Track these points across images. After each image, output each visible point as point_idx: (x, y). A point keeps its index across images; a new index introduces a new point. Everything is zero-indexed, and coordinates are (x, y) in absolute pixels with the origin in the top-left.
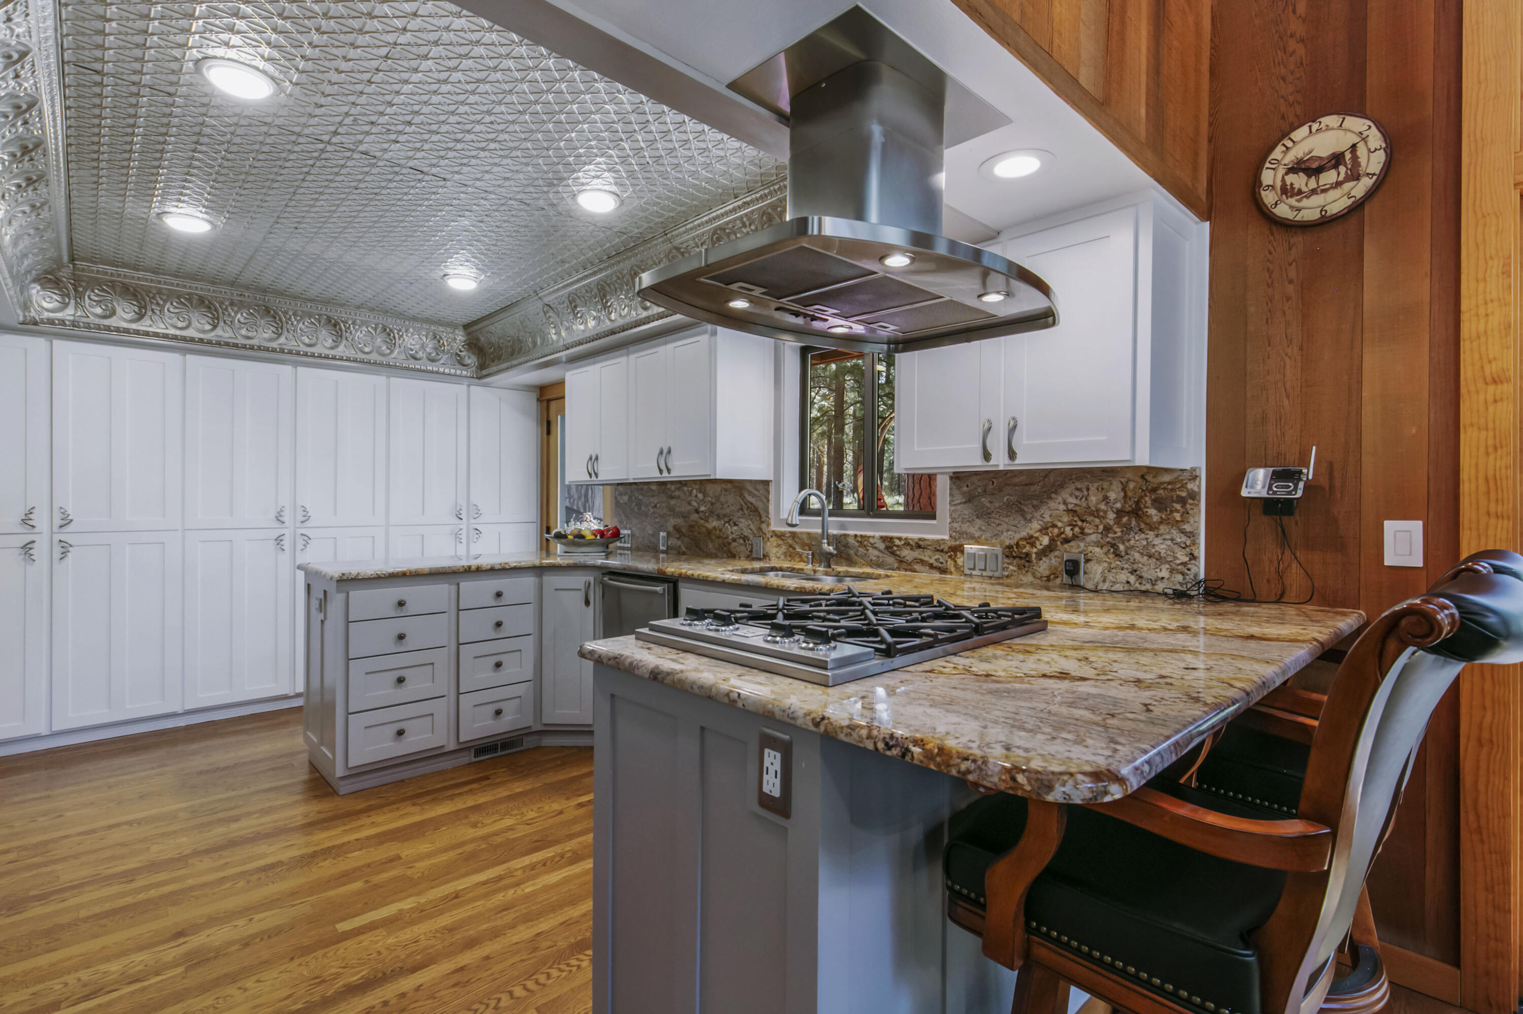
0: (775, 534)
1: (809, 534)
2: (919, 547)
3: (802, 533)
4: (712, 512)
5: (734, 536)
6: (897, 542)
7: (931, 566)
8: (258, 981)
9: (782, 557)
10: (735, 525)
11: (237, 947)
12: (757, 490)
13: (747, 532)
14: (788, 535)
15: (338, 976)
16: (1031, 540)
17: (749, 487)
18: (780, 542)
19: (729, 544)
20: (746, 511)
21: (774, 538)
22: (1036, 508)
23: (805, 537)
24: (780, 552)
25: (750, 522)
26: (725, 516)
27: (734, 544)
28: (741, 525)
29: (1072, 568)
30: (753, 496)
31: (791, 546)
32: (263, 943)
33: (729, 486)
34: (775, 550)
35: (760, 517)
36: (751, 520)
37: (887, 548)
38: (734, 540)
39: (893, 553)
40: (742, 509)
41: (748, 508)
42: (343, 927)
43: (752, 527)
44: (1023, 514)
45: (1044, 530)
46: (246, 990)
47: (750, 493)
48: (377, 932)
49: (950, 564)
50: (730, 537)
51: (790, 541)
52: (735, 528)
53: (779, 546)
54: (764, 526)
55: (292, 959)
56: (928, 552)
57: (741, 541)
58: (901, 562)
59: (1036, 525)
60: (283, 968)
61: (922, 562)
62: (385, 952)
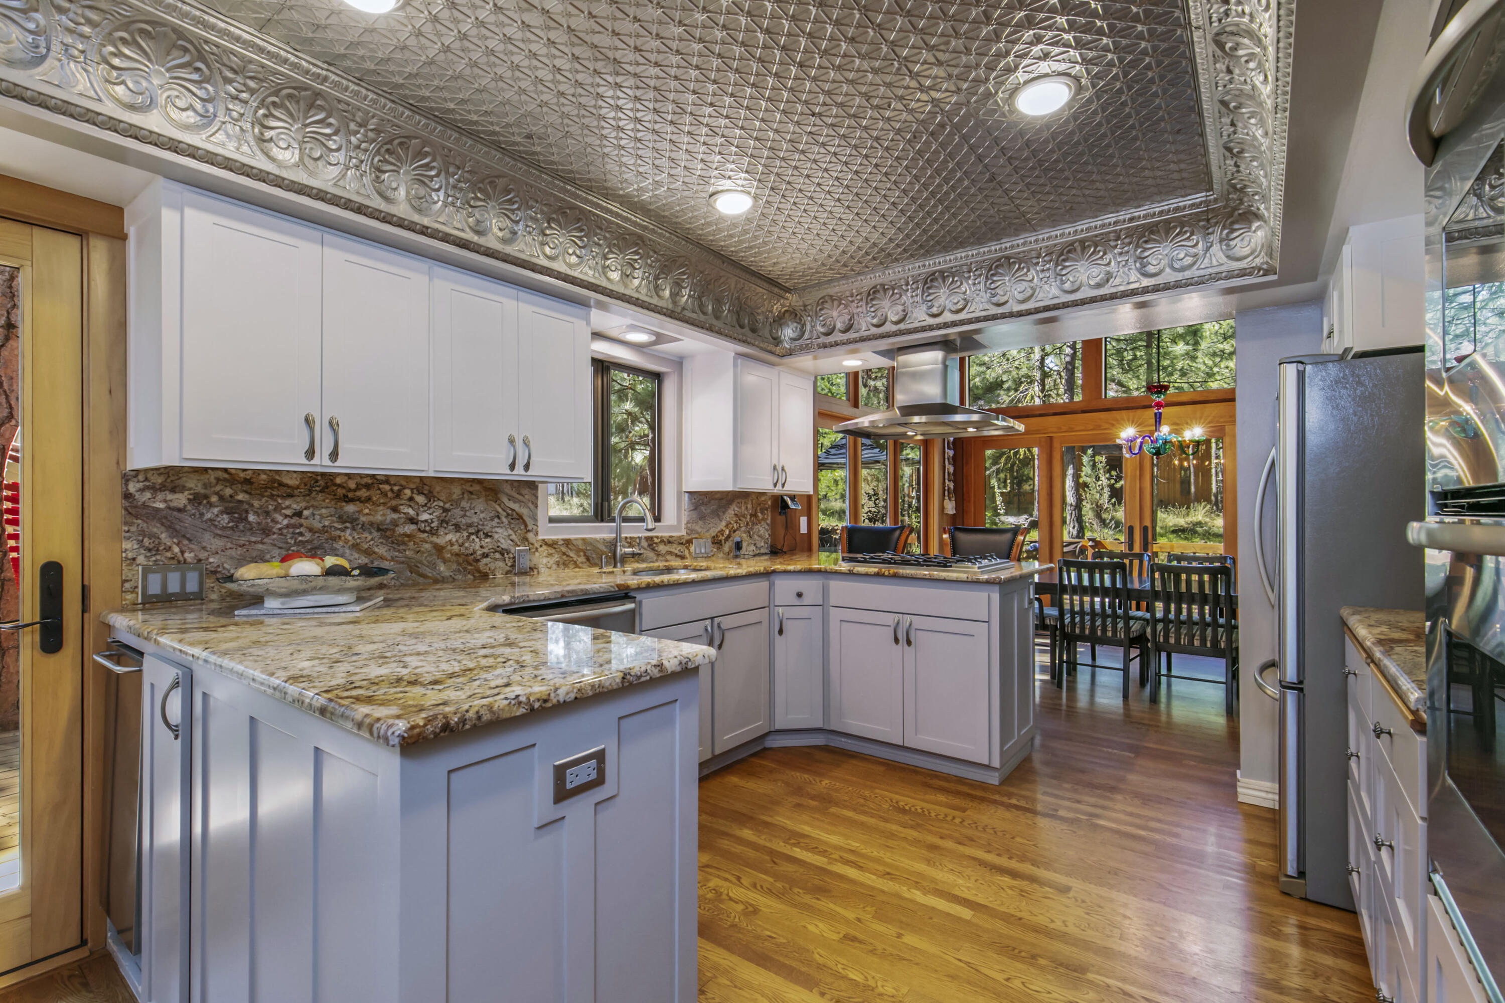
0: (545, 542)
1: (583, 539)
2: (669, 542)
3: (576, 539)
4: (443, 522)
5: (486, 550)
6: (656, 540)
7: (677, 556)
8: (1052, 921)
9: (554, 566)
10: (487, 535)
11: (1042, 962)
12: (519, 494)
13: (505, 544)
14: (561, 543)
15: (1011, 888)
16: (722, 532)
17: (507, 489)
18: (552, 551)
19: (477, 561)
20: (504, 519)
21: (544, 547)
22: (724, 513)
23: (580, 543)
24: (552, 562)
25: (510, 532)
26: (470, 525)
27: (485, 561)
28: (496, 536)
29: (738, 546)
30: (515, 501)
31: (564, 554)
32: (1023, 948)
33: (477, 487)
34: (545, 560)
35: (526, 526)
36: (512, 529)
37: (649, 545)
38: (485, 555)
39: (653, 549)
40: (498, 517)
41: (508, 515)
42: (966, 913)
43: (514, 537)
44: (718, 516)
45: (727, 526)
46: (1064, 922)
47: (510, 498)
48: (957, 893)
49: (686, 553)
50: (479, 553)
51: (563, 549)
52: (488, 540)
53: (550, 555)
54: (530, 536)
55: (1020, 919)
56: (675, 546)
57: (498, 555)
58: (658, 555)
59: (724, 523)
60: (1032, 918)
61: (671, 553)
62: (973, 879)
